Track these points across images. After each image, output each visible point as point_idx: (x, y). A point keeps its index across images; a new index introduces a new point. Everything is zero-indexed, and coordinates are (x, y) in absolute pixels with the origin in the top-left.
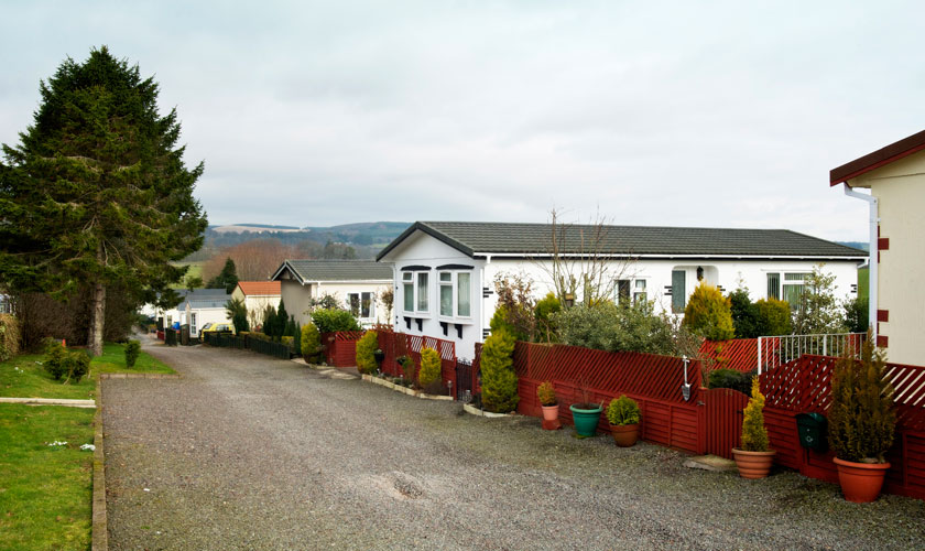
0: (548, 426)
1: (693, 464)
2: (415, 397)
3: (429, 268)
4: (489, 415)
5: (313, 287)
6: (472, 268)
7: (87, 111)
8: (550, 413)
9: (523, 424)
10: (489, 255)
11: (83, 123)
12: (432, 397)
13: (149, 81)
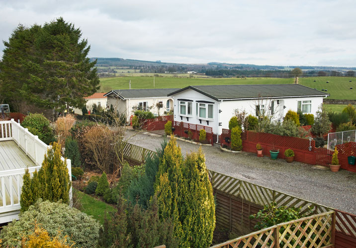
0: (260, 156)
1: (315, 168)
2: (197, 144)
3: (193, 101)
4: (233, 152)
5: (127, 101)
6: (214, 103)
7: (64, 44)
8: (260, 152)
9: (249, 155)
10: (222, 100)
11: (62, 48)
12: (204, 145)
13: (78, 29)
